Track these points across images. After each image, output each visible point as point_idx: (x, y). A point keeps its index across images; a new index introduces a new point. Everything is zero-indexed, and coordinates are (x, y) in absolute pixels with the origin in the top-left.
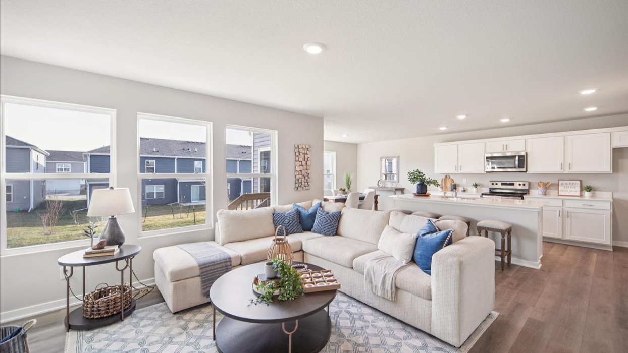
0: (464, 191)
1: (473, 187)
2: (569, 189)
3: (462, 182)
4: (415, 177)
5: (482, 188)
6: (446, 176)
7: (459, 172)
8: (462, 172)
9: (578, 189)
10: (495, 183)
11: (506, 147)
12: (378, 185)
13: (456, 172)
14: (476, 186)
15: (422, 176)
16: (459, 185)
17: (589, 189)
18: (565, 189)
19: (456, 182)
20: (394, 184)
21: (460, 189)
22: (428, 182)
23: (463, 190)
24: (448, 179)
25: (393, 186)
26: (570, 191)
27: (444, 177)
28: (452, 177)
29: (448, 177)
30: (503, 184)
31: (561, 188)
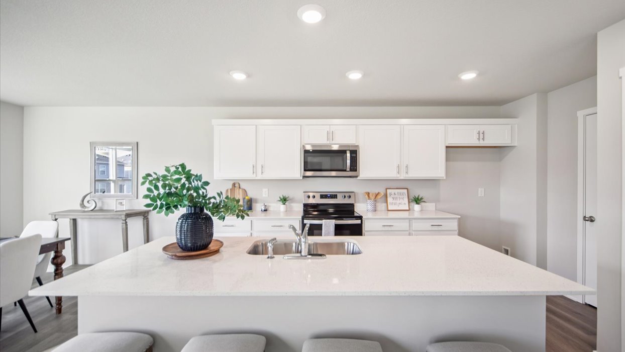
0: (266, 210)
1: (281, 203)
2: (398, 202)
3: (262, 195)
4: (169, 194)
5: (292, 204)
6: (234, 185)
7: (259, 177)
8: (266, 176)
9: (406, 200)
10: (311, 195)
11: (331, 135)
12: (82, 205)
13: (253, 177)
14: (284, 200)
15: (196, 189)
16: (256, 201)
17: (418, 200)
18: (394, 201)
19: (251, 194)
20: (124, 202)
21: (258, 207)
22: (216, 208)
23: (263, 209)
24: (237, 190)
25: (120, 208)
26: (399, 204)
27: (230, 187)
28: (243, 186)
29: (237, 185)
30: (322, 197)
31: (390, 200)
